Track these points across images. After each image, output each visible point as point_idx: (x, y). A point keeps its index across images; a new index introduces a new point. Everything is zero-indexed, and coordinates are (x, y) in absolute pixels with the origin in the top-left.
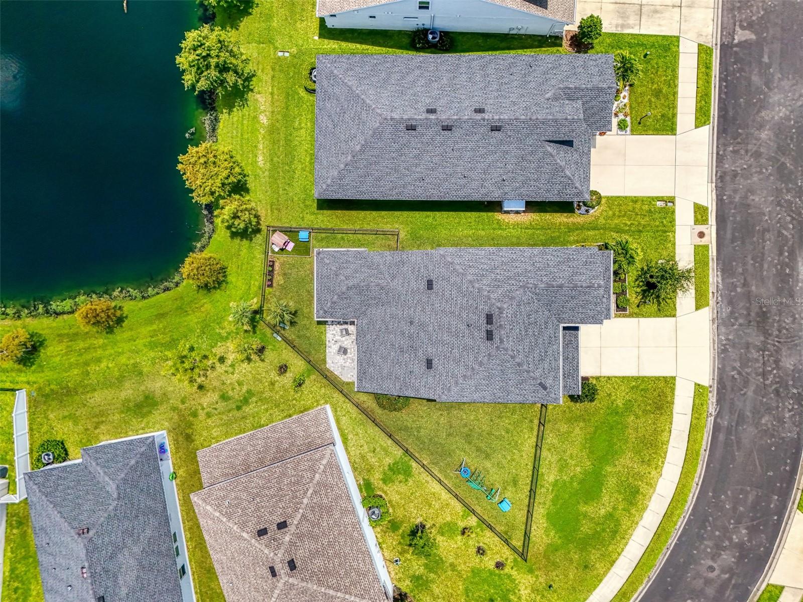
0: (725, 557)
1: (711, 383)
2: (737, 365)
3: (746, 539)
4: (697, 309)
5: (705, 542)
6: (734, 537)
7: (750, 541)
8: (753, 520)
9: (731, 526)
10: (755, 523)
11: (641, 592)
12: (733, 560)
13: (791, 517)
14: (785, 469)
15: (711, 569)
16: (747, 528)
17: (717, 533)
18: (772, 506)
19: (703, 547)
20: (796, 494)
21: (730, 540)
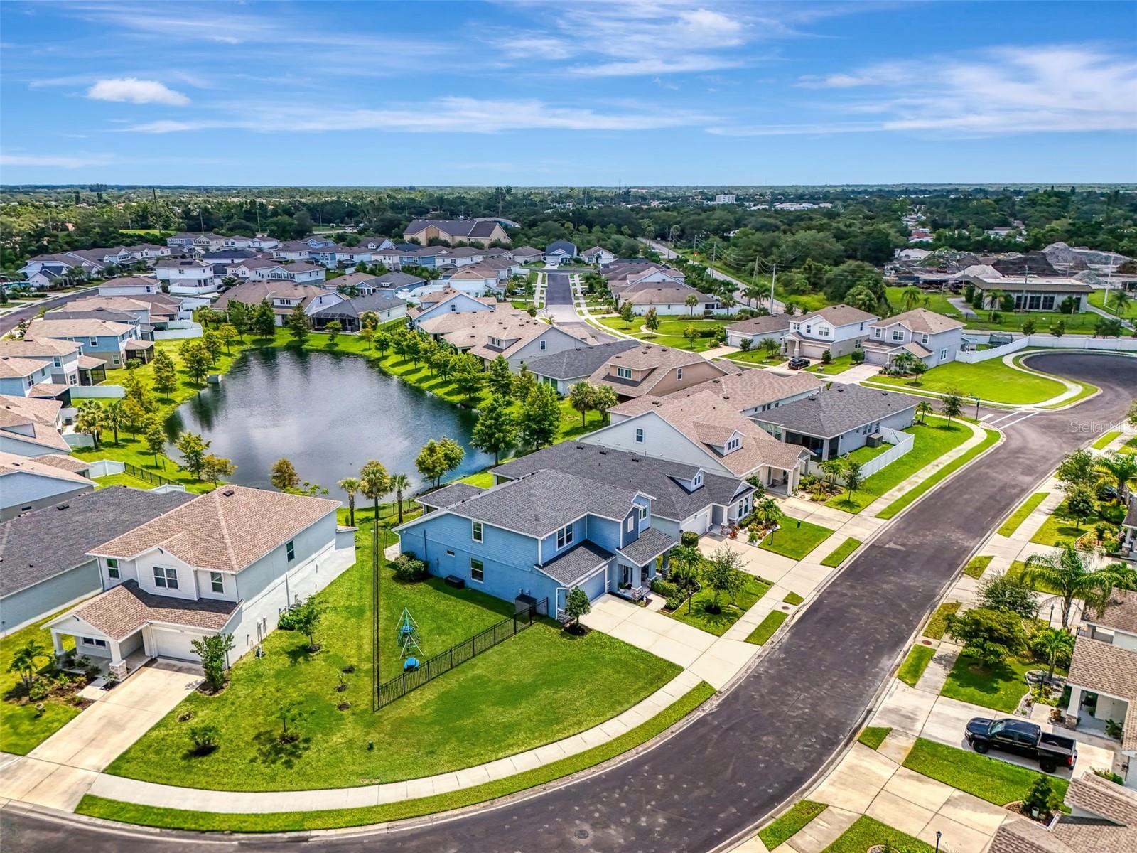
0: (613, 832)
1: (723, 690)
2: (764, 691)
3: (658, 829)
4: (746, 641)
5: (599, 806)
6: (644, 819)
7: (662, 834)
8: (684, 816)
9: (649, 807)
10: (684, 820)
11: (466, 813)
12: (621, 841)
13: (744, 840)
14: (765, 791)
15: (583, 834)
16: (669, 820)
17: (623, 805)
18: (722, 816)
19: (592, 808)
20: (766, 821)
21: (636, 819)
